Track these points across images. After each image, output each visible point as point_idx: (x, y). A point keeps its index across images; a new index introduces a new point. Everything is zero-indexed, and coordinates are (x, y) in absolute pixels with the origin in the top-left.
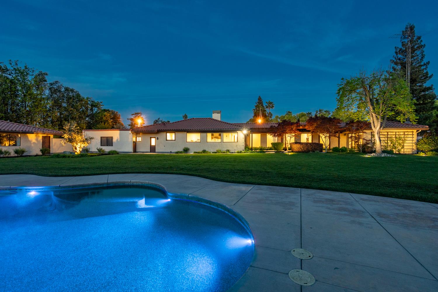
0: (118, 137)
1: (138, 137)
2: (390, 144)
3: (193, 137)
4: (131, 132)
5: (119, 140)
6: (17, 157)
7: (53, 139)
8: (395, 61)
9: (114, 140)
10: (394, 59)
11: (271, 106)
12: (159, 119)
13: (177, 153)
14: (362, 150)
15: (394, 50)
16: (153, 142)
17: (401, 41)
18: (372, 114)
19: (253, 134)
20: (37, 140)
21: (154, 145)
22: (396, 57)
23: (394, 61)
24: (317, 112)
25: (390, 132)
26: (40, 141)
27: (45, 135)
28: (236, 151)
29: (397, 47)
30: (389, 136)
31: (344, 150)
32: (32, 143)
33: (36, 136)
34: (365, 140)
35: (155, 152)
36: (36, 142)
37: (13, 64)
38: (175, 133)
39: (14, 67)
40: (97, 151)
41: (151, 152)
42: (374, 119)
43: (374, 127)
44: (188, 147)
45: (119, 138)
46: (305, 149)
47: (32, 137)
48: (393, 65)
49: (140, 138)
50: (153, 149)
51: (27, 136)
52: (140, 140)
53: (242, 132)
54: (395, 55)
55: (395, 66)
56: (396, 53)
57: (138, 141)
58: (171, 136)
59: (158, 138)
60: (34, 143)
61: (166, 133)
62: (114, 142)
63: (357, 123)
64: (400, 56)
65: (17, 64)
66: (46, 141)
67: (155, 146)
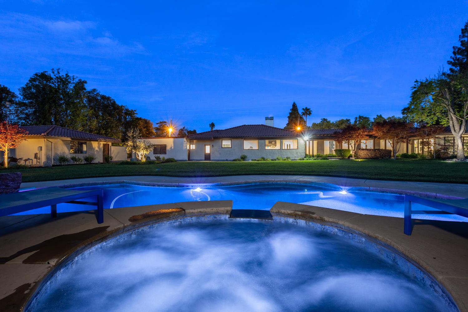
0: (171, 145)
1: (191, 145)
2: (466, 149)
3: (250, 145)
4: (186, 140)
5: (173, 148)
6: (87, 164)
7: (112, 147)
8: (453, 61)
9: (168, 148)
10: (452, 60)
11: (308, 113)
12: (184, 128)
13: (234, 160)
14: (436, 156)
15: (452, 50)
16: (208, 149)
17: (459, 40)
18: (452, 118)
19: (314, 141)
20: (99, 147)
21: (209, 152)
22: (455, 58)
23: (451, 62)
24: (356, 119)
25: (466, 137)
26: (101, 149)
27: (105, 143)
28: (298, 159)
29: (456, 47)
30: (465, 141)
31: (414, 156)
32: (95, 150)
33: (98, 143)
34: (440, 145)
35: (210, 160)
36: (98, 150)
37: (56, 72)
38: (231, 140)
39: (57, 76)
40: (155, 159)
41: (205, 160)
42: (454, 123)
43: (455, 131)
44: (246, 154)
45: (173, 145)
46: (373, 156)
47: (95, 145)
48: (450, 66)
49: (194, 146)
50: (208, 157)
51: (92, 144)
52: (194, 148)
53: (302, 139)
54: (453, 56)
55: (454, 68)
56: (454, 53)
57: (191, 149)
58: (227, 143)
59: (213, 145)
60: (97, 151)
61: (222, 140)
62: (168, 150)
63: (429, 128)
64: (458, 56)
65: (59, 73)
66: (106, 149)
67: (210, 154)
